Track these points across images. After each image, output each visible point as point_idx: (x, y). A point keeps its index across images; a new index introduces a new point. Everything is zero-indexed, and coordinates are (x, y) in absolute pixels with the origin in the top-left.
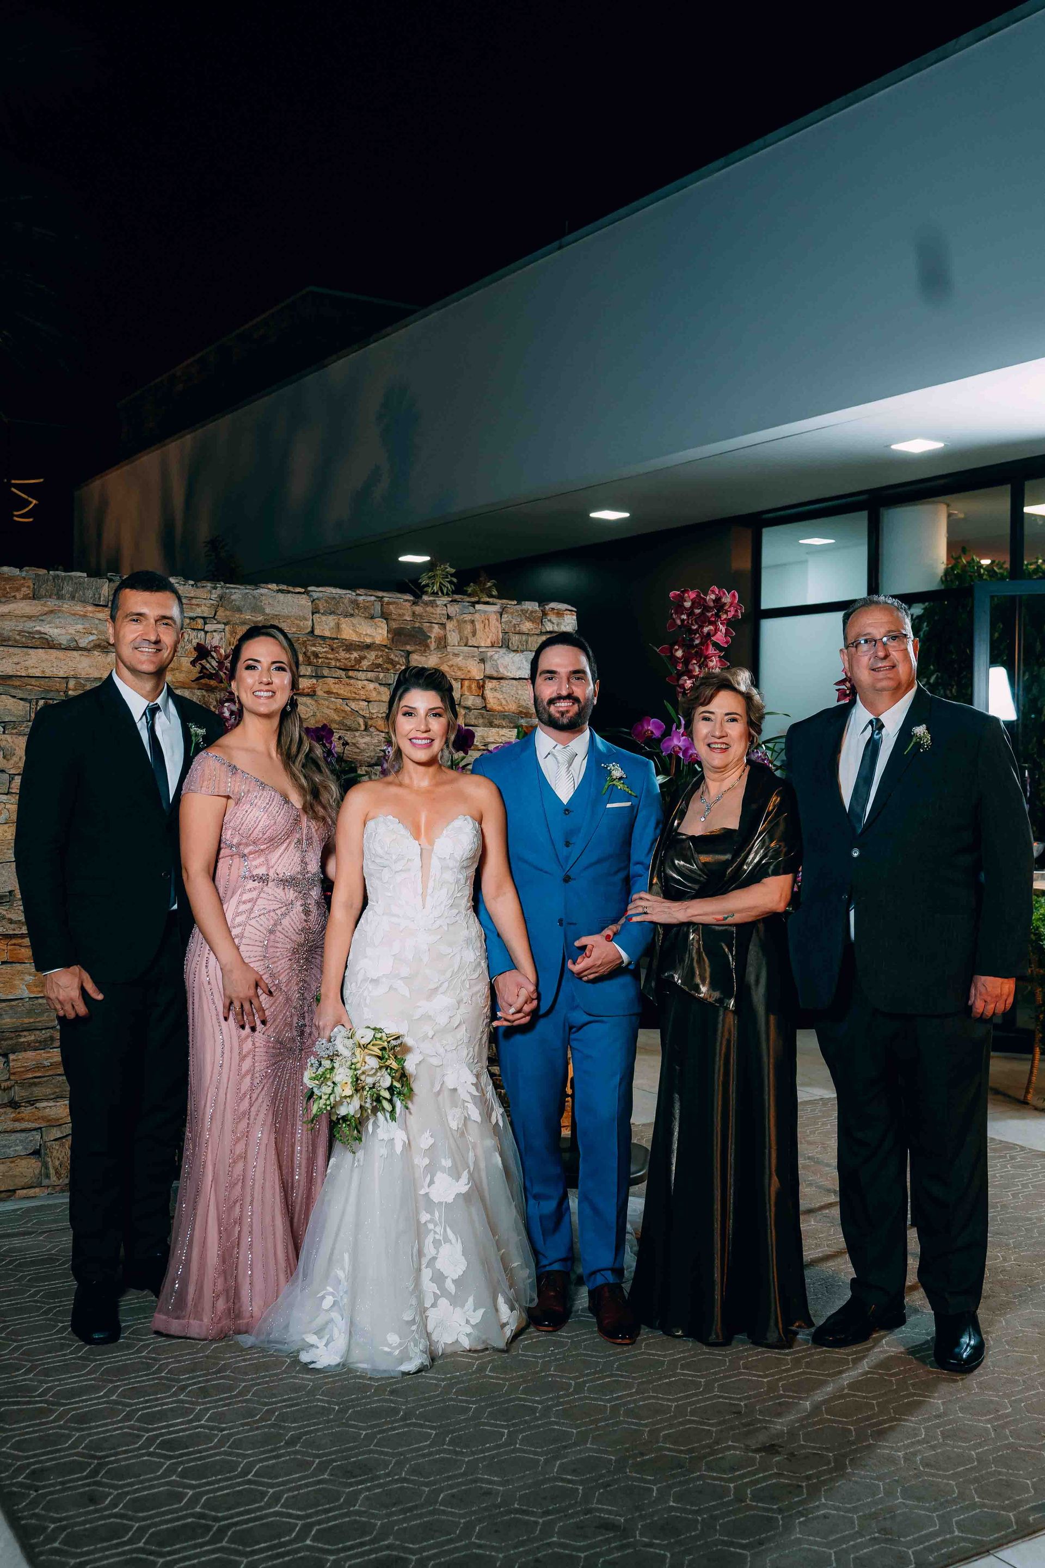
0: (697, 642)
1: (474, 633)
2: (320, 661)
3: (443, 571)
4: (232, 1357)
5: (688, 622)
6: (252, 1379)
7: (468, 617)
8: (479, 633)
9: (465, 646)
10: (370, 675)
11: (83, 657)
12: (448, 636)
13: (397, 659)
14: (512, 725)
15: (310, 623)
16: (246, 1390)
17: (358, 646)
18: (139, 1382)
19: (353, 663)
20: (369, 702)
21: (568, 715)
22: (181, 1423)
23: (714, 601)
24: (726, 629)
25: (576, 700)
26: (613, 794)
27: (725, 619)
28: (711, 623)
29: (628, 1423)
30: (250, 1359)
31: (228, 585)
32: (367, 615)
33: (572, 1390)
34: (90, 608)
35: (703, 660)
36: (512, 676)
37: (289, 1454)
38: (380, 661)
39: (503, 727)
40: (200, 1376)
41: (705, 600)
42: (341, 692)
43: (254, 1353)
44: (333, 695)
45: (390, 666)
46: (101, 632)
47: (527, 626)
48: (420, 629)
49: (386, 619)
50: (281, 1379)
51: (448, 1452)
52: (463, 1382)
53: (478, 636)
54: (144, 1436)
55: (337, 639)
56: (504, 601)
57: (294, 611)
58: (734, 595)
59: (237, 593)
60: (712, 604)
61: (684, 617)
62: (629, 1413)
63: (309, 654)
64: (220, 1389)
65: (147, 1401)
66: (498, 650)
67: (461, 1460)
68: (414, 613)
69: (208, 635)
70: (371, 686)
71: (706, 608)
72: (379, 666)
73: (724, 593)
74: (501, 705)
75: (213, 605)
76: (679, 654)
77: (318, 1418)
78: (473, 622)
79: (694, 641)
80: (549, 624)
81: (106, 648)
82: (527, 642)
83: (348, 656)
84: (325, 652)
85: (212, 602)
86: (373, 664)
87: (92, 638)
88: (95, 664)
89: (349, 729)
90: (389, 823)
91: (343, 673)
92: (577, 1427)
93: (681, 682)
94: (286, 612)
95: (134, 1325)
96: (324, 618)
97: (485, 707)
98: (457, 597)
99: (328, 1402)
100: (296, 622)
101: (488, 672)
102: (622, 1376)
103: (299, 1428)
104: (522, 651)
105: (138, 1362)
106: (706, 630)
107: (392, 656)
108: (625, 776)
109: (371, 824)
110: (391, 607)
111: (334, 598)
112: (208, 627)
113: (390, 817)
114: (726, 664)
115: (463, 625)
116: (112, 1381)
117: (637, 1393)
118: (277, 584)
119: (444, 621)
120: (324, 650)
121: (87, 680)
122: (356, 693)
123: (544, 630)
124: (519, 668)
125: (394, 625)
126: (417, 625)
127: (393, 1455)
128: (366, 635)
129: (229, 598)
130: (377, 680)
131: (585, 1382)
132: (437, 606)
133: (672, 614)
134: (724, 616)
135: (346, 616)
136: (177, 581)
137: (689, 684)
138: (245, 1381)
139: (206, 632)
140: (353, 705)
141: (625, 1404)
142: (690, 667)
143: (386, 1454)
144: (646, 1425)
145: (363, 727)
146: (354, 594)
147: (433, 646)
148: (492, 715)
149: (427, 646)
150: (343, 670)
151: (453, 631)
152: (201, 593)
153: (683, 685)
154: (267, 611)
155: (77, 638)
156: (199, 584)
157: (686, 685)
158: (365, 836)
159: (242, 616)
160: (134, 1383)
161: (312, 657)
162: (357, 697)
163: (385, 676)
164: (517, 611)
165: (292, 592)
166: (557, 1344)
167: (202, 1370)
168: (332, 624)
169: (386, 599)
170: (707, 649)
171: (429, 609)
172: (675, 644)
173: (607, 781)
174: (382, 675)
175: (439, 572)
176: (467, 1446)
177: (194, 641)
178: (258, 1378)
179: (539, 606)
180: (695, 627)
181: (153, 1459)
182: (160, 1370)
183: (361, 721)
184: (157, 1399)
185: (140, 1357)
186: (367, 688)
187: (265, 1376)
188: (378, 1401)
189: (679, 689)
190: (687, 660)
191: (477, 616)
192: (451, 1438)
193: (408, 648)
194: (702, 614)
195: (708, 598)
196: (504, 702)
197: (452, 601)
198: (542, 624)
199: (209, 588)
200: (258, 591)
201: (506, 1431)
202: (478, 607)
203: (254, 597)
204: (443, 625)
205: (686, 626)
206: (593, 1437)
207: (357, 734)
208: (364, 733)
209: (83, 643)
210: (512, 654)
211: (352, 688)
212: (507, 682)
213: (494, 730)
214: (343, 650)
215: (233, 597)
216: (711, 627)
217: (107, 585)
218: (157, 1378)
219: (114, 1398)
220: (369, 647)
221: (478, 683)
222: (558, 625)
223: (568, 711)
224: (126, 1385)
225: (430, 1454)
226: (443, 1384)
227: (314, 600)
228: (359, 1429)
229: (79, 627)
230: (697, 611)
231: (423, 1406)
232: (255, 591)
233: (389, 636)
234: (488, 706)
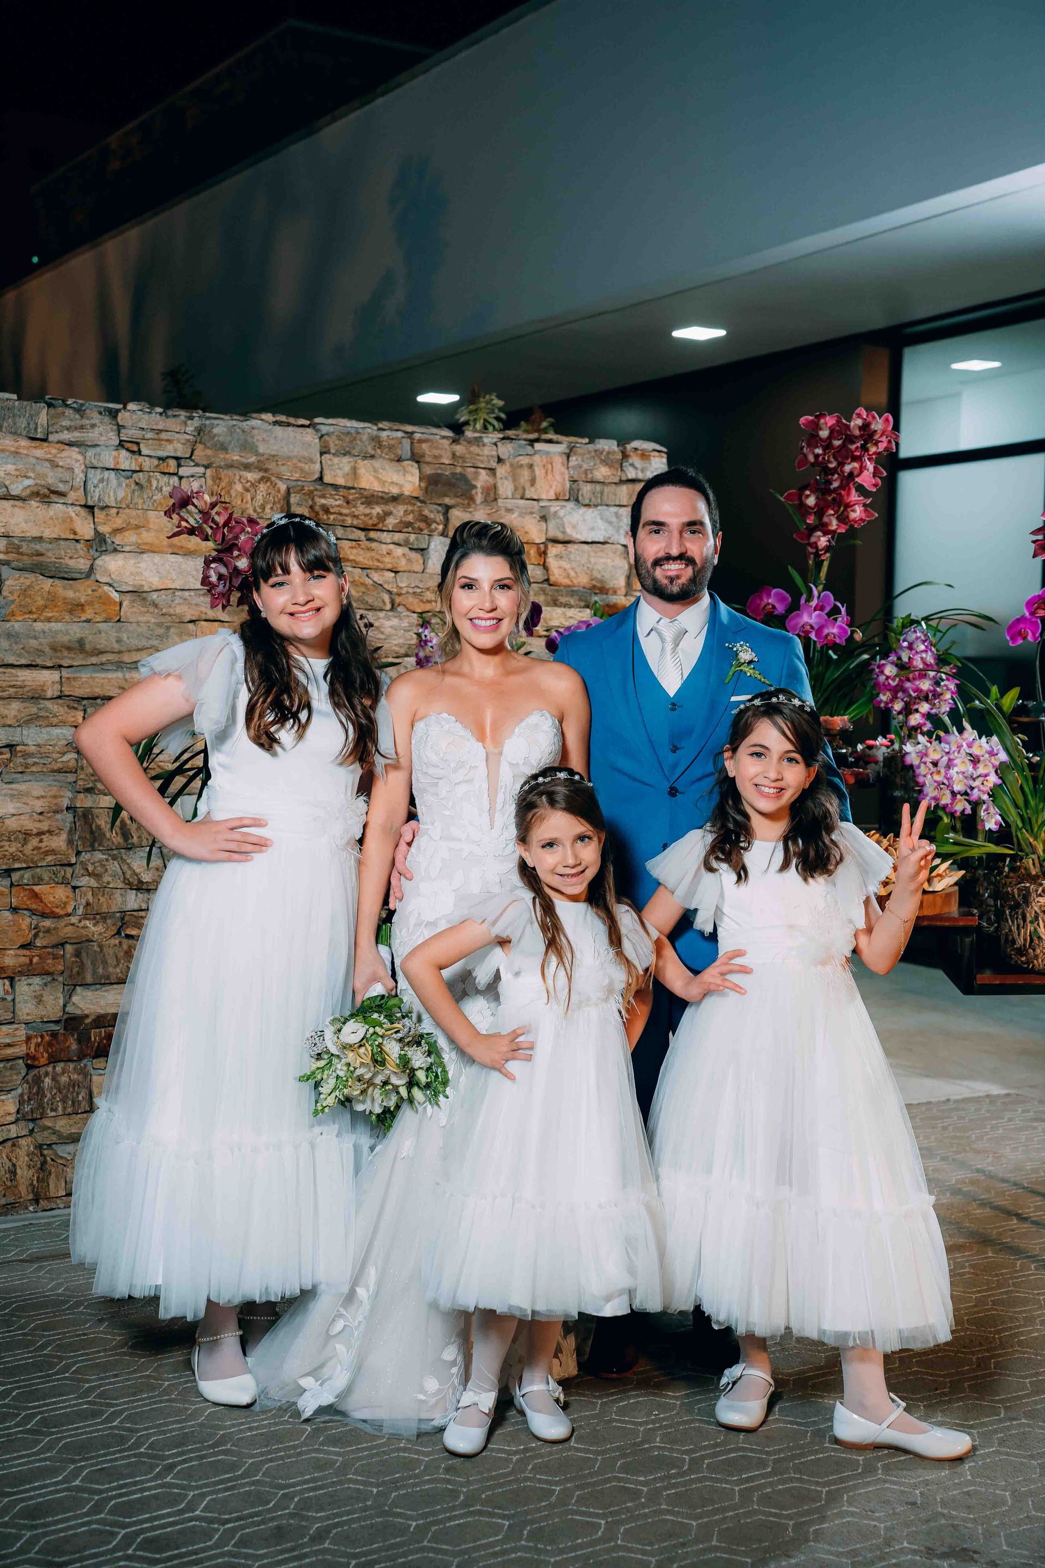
0: (835, 485)
1: (533, 482)
2: (332, 517)
3: (487, 403)
4: (233, 1426)
5: (824, 458)
6: (262, 1454)
7: (525, 460)
8: (540, 482)
9: (522, 498)
10: (398, 537)
11: (16, 509)
12: (499, 484)
13: (432, 516)
14: (583, 604)
15: (318, 466)
16: (255, 1469)
17: (382, 498)
18: (111, 1461)
19: (375, 520)
20: (396, 572)
21: (680, 581)
22: (169, 1515)
23: (860, 428)
24: (875, 468)
25: (690, 561)
26: (739, 682)
27: (875, 453)
28: (855, 459)
29: (764, 1513)
30: (257, 1428)
31: (208, 414)
32: (393, 456)
33: (686, 1468)
34: (24, 443)
35: (842, 507)
36: (583, 539)
37: (316, 1553)
38: (410, 518)
39: (571, 607)
40: (192, 1451)
41: (848, 427)
42: (360, 559)
43: (263, 1420)
44: (349, 564)
45: (423, 525)
46: (38, 476)
47: (602, 472)
48: (463, 477)
49: (418, 462)
50: (300, 1454)
51: (525, 1549)
52: (542, 1456)
53: (538, 485)
54: (119, 1533)
55: (353, 488)
56: (572, 439)
57: (297, 451)
58: (887, 420)
59: (221, 426)
60: (857, 432)
61: (819, 451)
62: (766, 1499)
63: (317, 508)
64: (218, 1467)
65: (122, 1487)
66: (564, 503)
67: (545, 1561)
68: (454, 455)
69: (184, 481)
70: (399, 551)
71: (850, 439)
72: (408, 524)
73: (874, 417)
74: (568, 576)
75: (188, 440)
76: (811, 501)
77: (352, 1505)
78: (531, 466)
79: (831, 484)
80: (631, 469)
81: (48, 497)
82: (602, 493)
83: (368, 511)
84: (339, 506)
85: (188, 437)
86: (401, 522)
87: (28, 482)
88: (32, 518)
89: (372, 609)
90: (443, 723)
91: (361, 535)
92: (696, 1518)
93: (813, 540)
94: (285, 451)
95: (100, 1386)
96: (336, 460)
97: (547, 580)
98: (510, 433)
99: (363, 1483)
100: (300, 464)
101: (551, 534)
102: (752, 1450)
103: (328, 1518)
104: (596, 506)
105: (108, 1435)
106: (847, 468)
107: (426, 512)
108: (756, 659)
109: (420, 726)
110: (424, 446)
111: (349, 433)
112: (183, 471)
113: (445, 715)
114: (873, 515)
115: (518, 471)
116: (74, 1461)
117: (774, 1473)
118: (274, 414)
119: (493, 464)
120: (337, 503)
121: (23, 539)
122: (378, 560)
123: (624, 478)
124: (592, 529)
125: (428, 470)
126: (459, 470)
127: (455, 1554)
128: (392, 483)
129: (210, 432)
130: (406, 543)
131: (703, 1458)
132: (484, 445)
133: (802, 448)
134: (873, 449)
135: (365, 458)
136: (140, 407)
137: (823, 541)
138: (252, 1456)
139: (181, 478)
140: (376, 577)
141: (758, 1488)
142: (825, 519)
143: (445, 1552)
144: (789, 1517)
145: (388, 606)
146: (375, 428)
147: (479, 498)
148: (557, 591)
149: (472, 499)
150: (363, 529)
151: (506, 478)
152: (171, 424)
153: (816, 543)
154: (261, 450)
155: (7, 483)
156: (170, 413)
157: (819, 544)
158: (413, 742)
159: (227, 456)
160: (104, 1462)
161: (321, 513)
162: (382, 566)
163: (417, 539)
164: (589, 452)
165: (294, 425)
166: (663, 1408)
167: (195, 1443)
168: (347, 469)
169: (417, 436)
170: (849, 494)
171: (474, 449)
172: (805, 487)
173: (732, 665)
174: (412, 537)
175: (483, 405)
176: (552, 1542)
177: (164, 489)
178: (270, 1452)
179: (618, 445)
180: (832, 465)
181: (131, 1564)
182: (137, 1445)
183: (386, 598)
184: (135, 1483)
185: (110, 1428)
186: (395, 554)
187: (279, 1450)
188: (429, 1481)
189: (810, 550)
190: (820, 511)
191: (537, 458)
192: (529, 1531)
193: (447, 501)
194: (843, 446)
195: (852, 424)
196: (572, 574)
197: (503, 439)
198: (622, 470)
199: (182, 418)
200: (248, 422)
201: (603, 1522)
202: (538, 446)
203: (243, 431)
204: (492, 471)
205: (822, 463)
206: (719, 1533)
207: (382, 614)
208: (390, 613)
209: (16, 489)
210: (583, 510)
211: (373, 554)
212: (576, 546)
213: (559, 610)
214: (362, 504)
215: (215, 431)
216: (856, 465)
217: (45, 411)
218: (135, 1456)
219: (77, 1483)
220: (395, 499)
221: (539, 549)
222: (642, 471)
223: (678, 577)
224: (92, 1465)
225: (504, 1552)
226: (515, 1458)
227: (322, 436)
228: (407, 1519)
229: (10, 468)
230: (837, 443)
231: (488, 1488)
232: (244, 423)
233: (423, 485)
234: (552, 579)
